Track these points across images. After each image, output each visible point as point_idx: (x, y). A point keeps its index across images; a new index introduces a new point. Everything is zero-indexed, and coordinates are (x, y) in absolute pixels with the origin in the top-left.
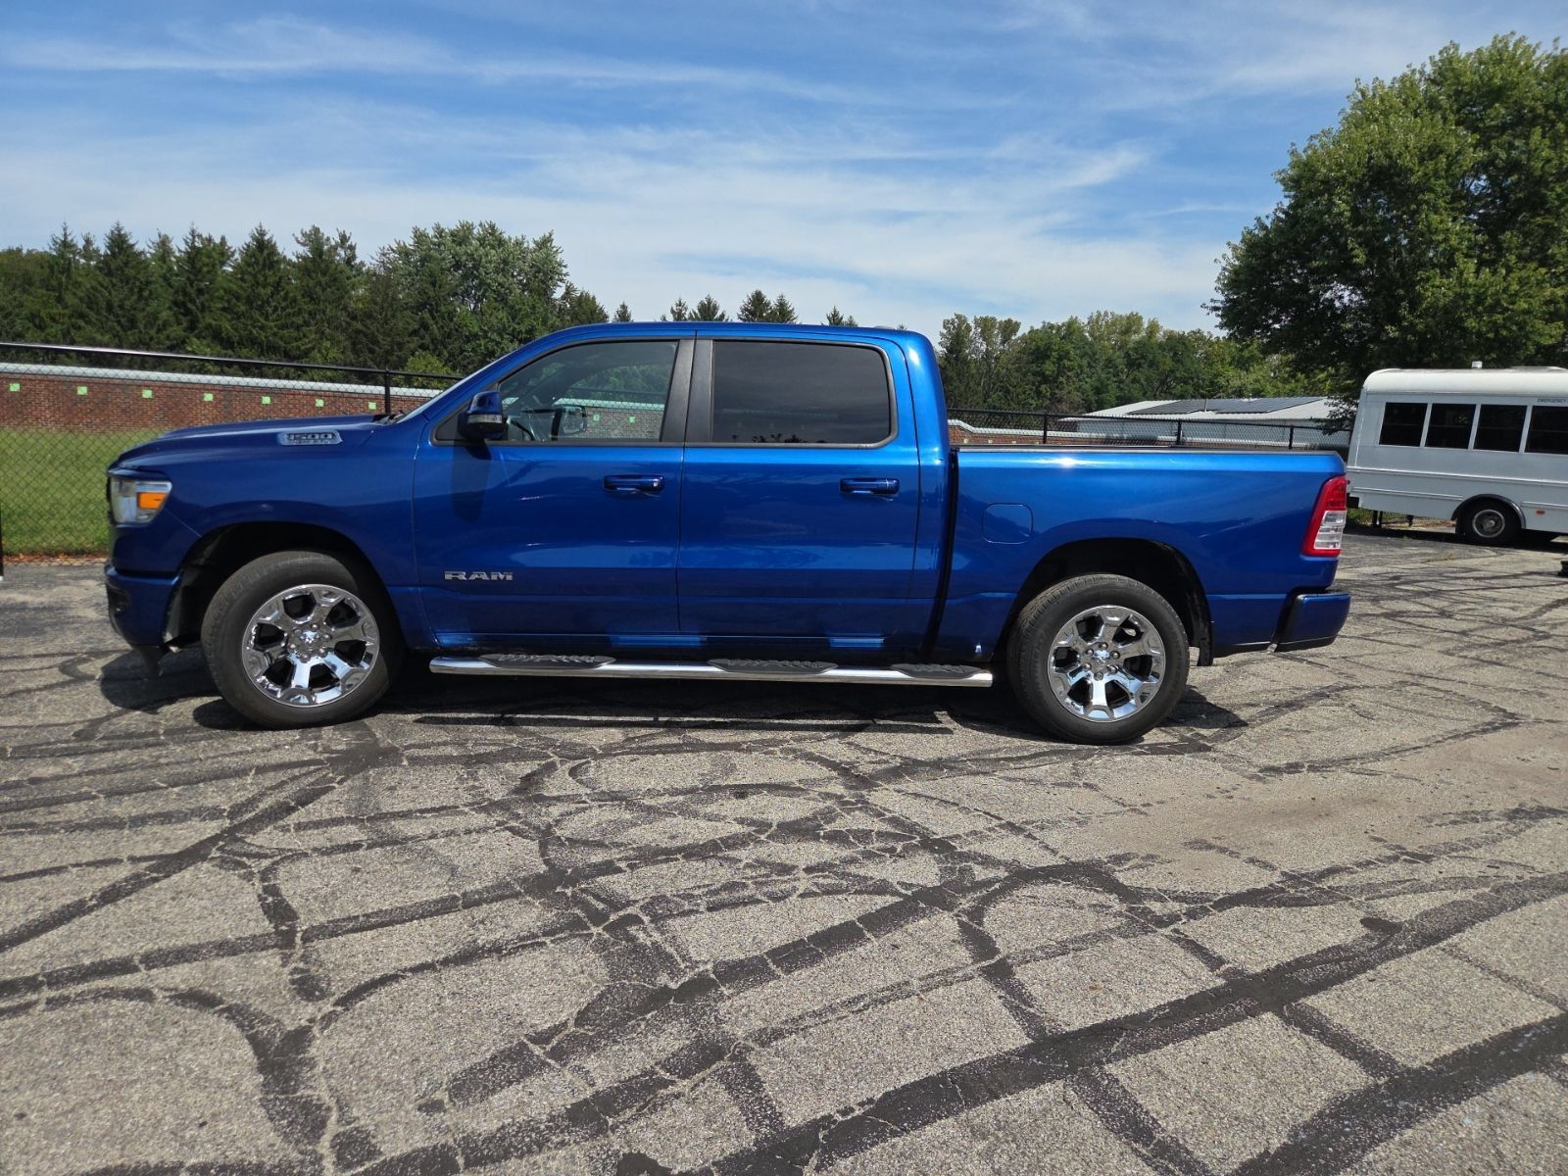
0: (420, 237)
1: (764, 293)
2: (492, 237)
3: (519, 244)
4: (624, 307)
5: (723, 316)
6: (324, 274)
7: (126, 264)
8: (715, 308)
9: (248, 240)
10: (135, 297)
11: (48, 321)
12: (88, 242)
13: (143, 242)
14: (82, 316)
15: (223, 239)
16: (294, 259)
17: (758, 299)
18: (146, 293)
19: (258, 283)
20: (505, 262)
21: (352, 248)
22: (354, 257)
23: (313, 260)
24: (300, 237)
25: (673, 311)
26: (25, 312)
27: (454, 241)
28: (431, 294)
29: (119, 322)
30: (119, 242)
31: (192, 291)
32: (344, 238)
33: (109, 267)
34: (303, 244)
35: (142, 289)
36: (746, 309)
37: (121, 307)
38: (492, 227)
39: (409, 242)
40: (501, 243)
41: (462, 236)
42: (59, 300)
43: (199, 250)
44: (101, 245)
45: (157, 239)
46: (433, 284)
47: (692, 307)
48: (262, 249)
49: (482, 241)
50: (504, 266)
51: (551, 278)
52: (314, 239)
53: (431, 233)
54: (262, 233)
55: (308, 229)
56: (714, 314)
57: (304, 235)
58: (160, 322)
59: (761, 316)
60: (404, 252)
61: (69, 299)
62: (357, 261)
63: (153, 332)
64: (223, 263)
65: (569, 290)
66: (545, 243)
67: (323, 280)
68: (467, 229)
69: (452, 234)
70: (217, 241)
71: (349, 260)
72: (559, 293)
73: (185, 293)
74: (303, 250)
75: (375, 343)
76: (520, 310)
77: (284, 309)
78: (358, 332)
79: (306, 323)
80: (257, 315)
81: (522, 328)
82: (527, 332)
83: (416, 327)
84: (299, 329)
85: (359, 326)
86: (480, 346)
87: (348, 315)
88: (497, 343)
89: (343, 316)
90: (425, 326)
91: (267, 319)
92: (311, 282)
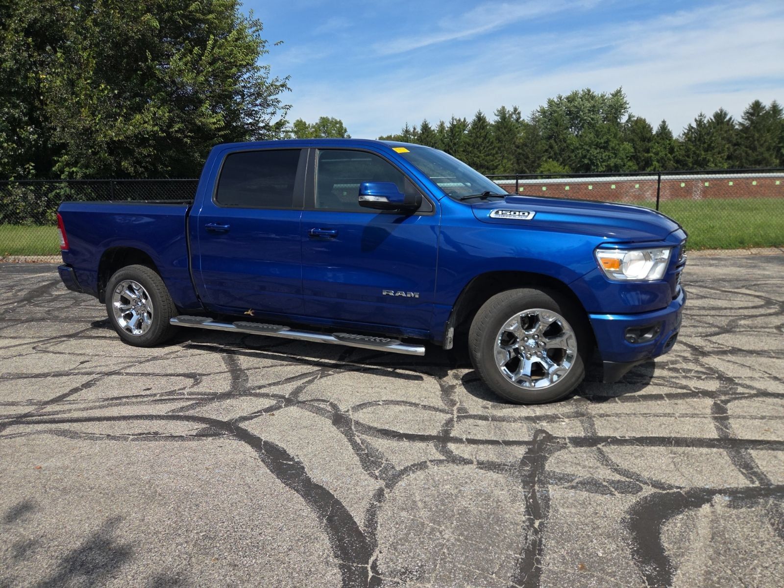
0: (551, 103)
1: (761, 101)
2: (589, 95)
3: (602, 96)
4: (664, 122)
5: (730, 119)
6: (506, 128)
7: (427, 136)
8: (726, 114)
9: (474, 118)
12: (415, 129)
13: (434, 126)
15: (465, 119)
16: (494, 123)
17: (757, 106)
19: (477, 137)
20: (594, 106)
21: (519, 113)
22: (520, 118)
23: (501, 122)
24: (496, 112)
25: (696, 120)
27: (568, 101)
28: (555, 130)
30: (425, 127)
31: (451, 144)
32: (515, 110)
33: (421, 138)
34: (497, 116)
36: (748, 113)
38: (589, 91)
39: (546, 106)
40: (593, 97)
41: (572, 98)
43: (455, 125)
44: (419, 130)
45: (439, 124)
46: (557, 125)
47: (709, 116)
48: (480, 120)
49: (583, 98)
51: (620, 112)
52: (502, 113)
53: (556, 100)
54: (480, 114)
55: (500, 108)
56: (725, 117)
57: (498, 111)
59: (758, 115)
60: (543, 112)
62: (521, 119)
64: (464, 130)
65: (630, 117)
66: (618, 94)
67: (505, 131)
68: (575, 94)
69: (567, 98)
70: (462, 120)
71: (517, 120)
72: (624, 119)
73: (449, 146)
74: (498, 118)
75: (528, 158)
76: (602, 131)
77: (487, 147)
78: (519, 154)
79: (497, 153)
80: (476, 151)
81: (602, 141)
82: (605, 143)
83: (547, 148)
84: (493, 156)
85: (521, 151)
86: (579, 153)
87: (515, 146)
88: (588, 151)
89: (513, 147)
90: (551, 147)
91: (480, 153)
92: (500, 133)
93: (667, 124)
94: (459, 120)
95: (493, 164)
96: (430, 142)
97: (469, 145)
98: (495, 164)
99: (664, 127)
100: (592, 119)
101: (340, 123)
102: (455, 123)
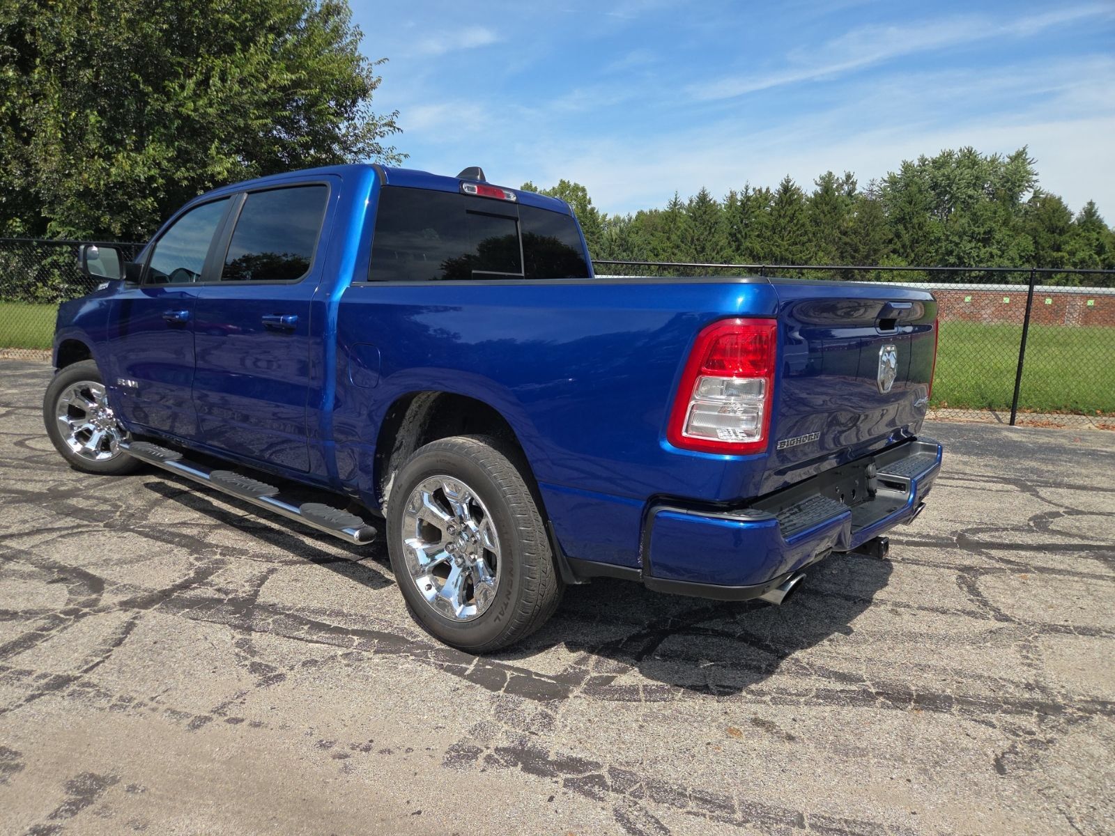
0: (907, 167)
2: (969, 158)
3: (993, 161)
4: (1091, 204)
6: (827, 204)
9: (780, 187)
10: (706, 233)
11: (661, 252)
14: (678, 247)
15: (768, 189)
16: (811, 196)
18: (713, 230)
19: (780, 216)
20: (978, 177)
21: (854, 183)
22: (854, 189)
23: (821, 196)
24: (818, 180)
26: (650, 247)
27: (934, 167)
28: (906, 210)
29: (696, 249)
31: (741, 226)
32: (849, 177)
34: (819, 185)
35: (712, 228)
37: (698, 240)
38: (970, 151)
39: (898, 172)
40: (975, 163)
41: (941, 163)
42: (668, 239)
43: (750, 197)
44: (694, 202)
45: (728, 194)
46: (910, 202)
48: (788, 191)
49: (959, 163)
50: (977, 182)
51: (1020, 187)
53: (916, 163)
54: (789, 182)
55: (824, 173)
57: (822, 178)
58: (719, 247)
60: (893, 182)
61: (674, 237)
62: (856, 192)
63: (714, 254)
64: (765, 205)
65: (1037, 194)
66: (1020, 157)
67: (826, 209)
68: (948, 156)
69: (934, 162)
70: (764, 191)
71: (850, 193)
72: (1026, 197)
74: (819, 189)
75: (856, 251)
76: (982, 215)
77: (794, 232)
78: (846, 244)
79: (810, 241)
80: (776, 237)
81: (982, 230)
82: (985, 233)
83: (890, 237)
84: (803, 244)
85: (848, 240)
86: (941, 247)
87: (840, 233)
88: (957, 244)
89: (836, 233)
90: (898, 236)
91: (783, 240)
92: (818, 212)
93: (1096, 207)
94: (760, 191)
95: (801, 258)
96: (708, 221)
97: (767, 227)
98: (804, 258)
99: (1090, 212)
100: (970, 197)
101: (583, 190)
102: (751, 193)
